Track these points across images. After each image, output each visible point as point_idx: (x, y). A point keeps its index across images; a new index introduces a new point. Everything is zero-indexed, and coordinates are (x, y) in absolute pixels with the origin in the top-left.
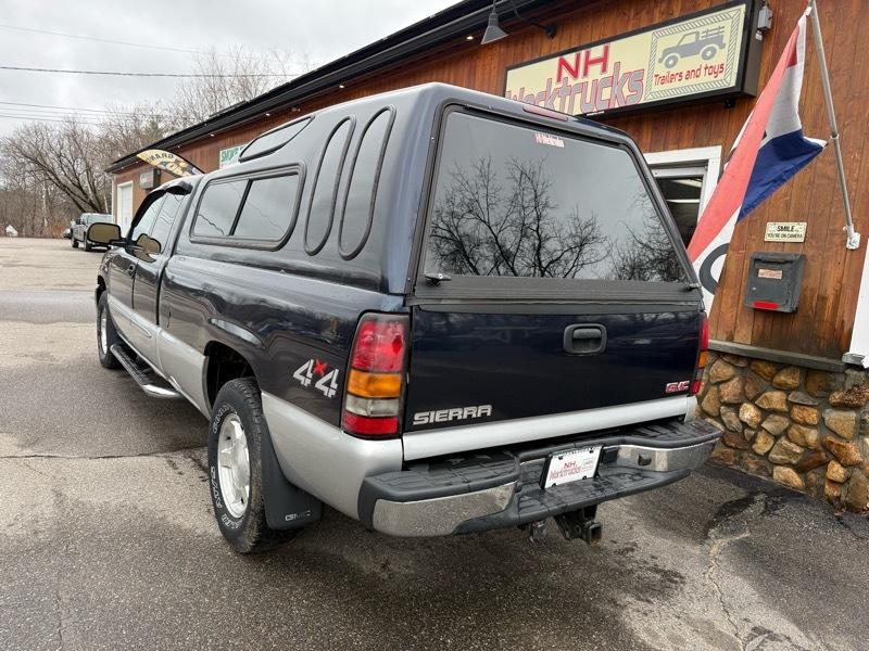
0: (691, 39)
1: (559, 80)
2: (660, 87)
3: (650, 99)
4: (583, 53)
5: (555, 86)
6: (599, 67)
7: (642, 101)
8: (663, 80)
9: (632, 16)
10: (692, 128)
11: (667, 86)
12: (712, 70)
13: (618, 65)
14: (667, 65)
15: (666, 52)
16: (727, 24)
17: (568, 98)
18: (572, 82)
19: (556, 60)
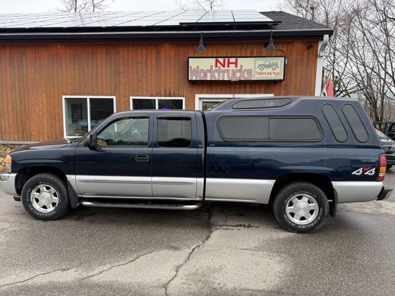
0: (268, 63)
1: (216, 66)
2: (258, 76)
3: (255, 79)
4: (226, 59)
5: (214, 68)
6: (234, 65)
7: (252, 79)
8: (260, 74)
9: (238, 49)
10: (264, 88)
11: (261, 76)
12: (275, 73)
13: (242, 66)
14: (260, 69)
15: (260, 65)
16: (279, 62)
17: (221, 74)
18: (222, 68)
19: (214, 60)
